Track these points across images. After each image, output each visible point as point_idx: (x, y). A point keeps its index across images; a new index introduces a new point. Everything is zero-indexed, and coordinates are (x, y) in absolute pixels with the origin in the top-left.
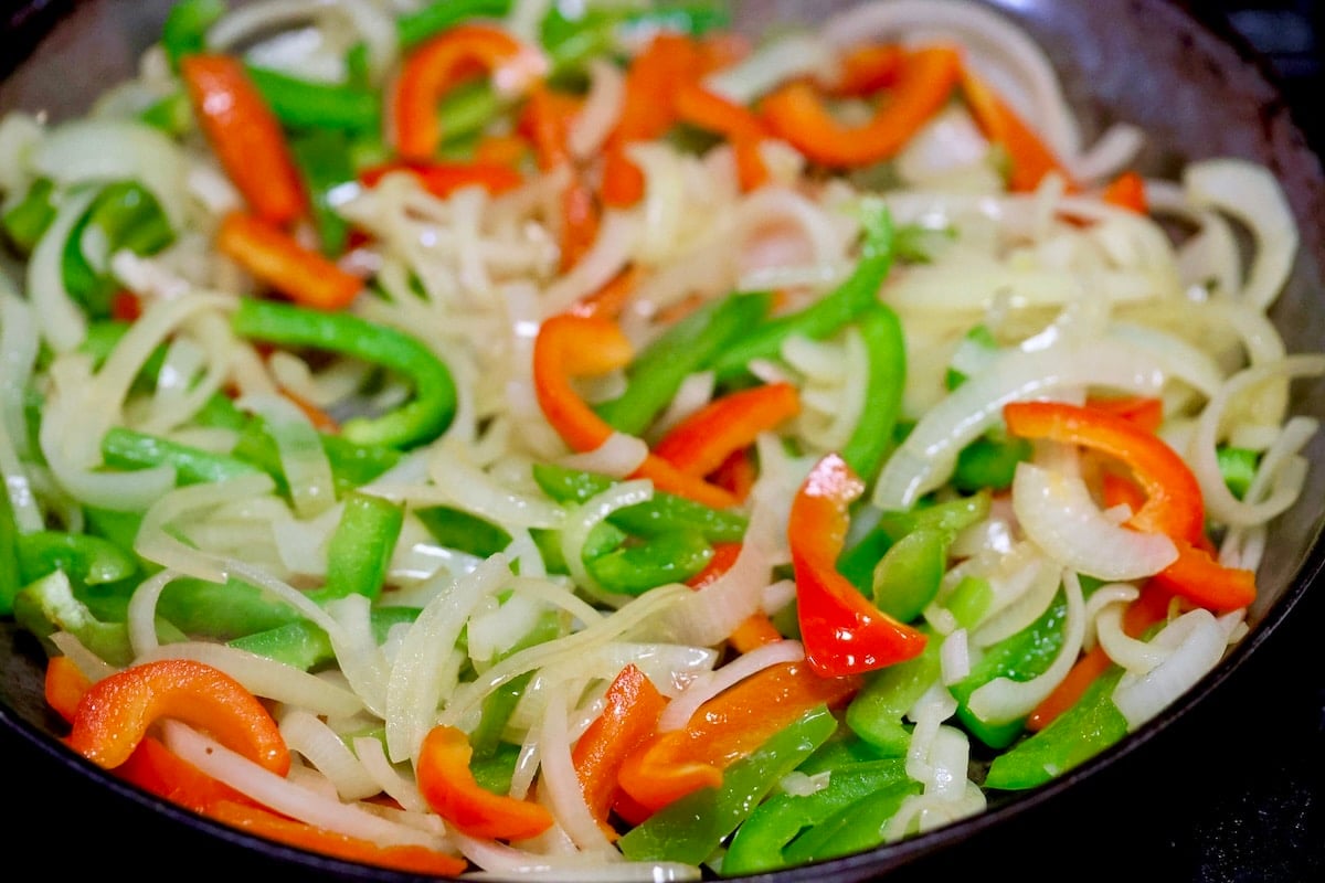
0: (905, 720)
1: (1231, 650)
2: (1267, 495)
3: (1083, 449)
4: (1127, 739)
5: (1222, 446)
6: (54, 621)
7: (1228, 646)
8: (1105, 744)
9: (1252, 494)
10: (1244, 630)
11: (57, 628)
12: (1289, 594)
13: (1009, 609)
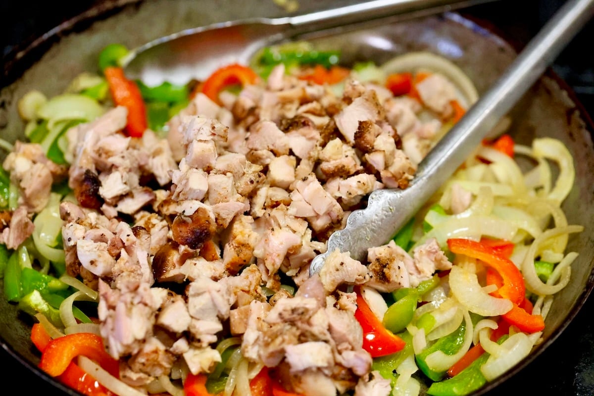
0: (395, 372)
1: (535, 348)
2: (557, 282)
3: (478, 260)
4: (487, 384)
5: (538, 259)
6: (36, 310)
7: (534, 346)
8: (476, 387)
9: (550, 281)
10: (542, 340)
11: (37, 312)
12: (561, 326)
13: (443, 326)
